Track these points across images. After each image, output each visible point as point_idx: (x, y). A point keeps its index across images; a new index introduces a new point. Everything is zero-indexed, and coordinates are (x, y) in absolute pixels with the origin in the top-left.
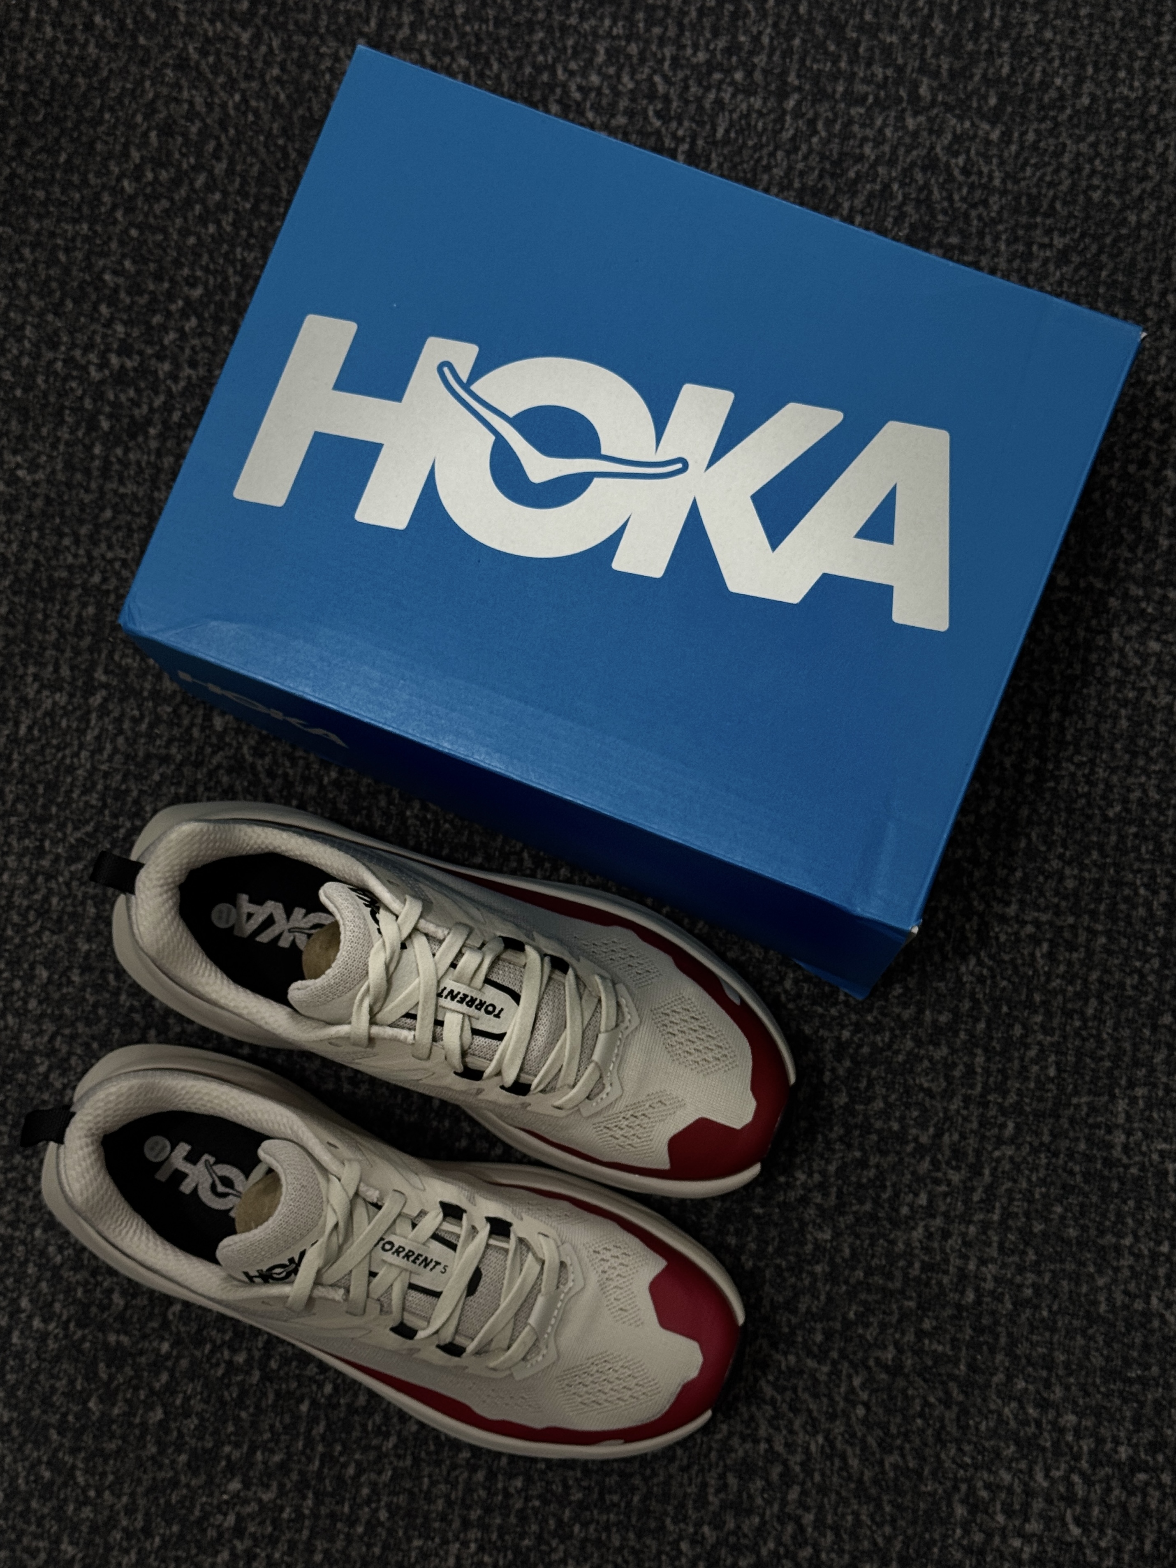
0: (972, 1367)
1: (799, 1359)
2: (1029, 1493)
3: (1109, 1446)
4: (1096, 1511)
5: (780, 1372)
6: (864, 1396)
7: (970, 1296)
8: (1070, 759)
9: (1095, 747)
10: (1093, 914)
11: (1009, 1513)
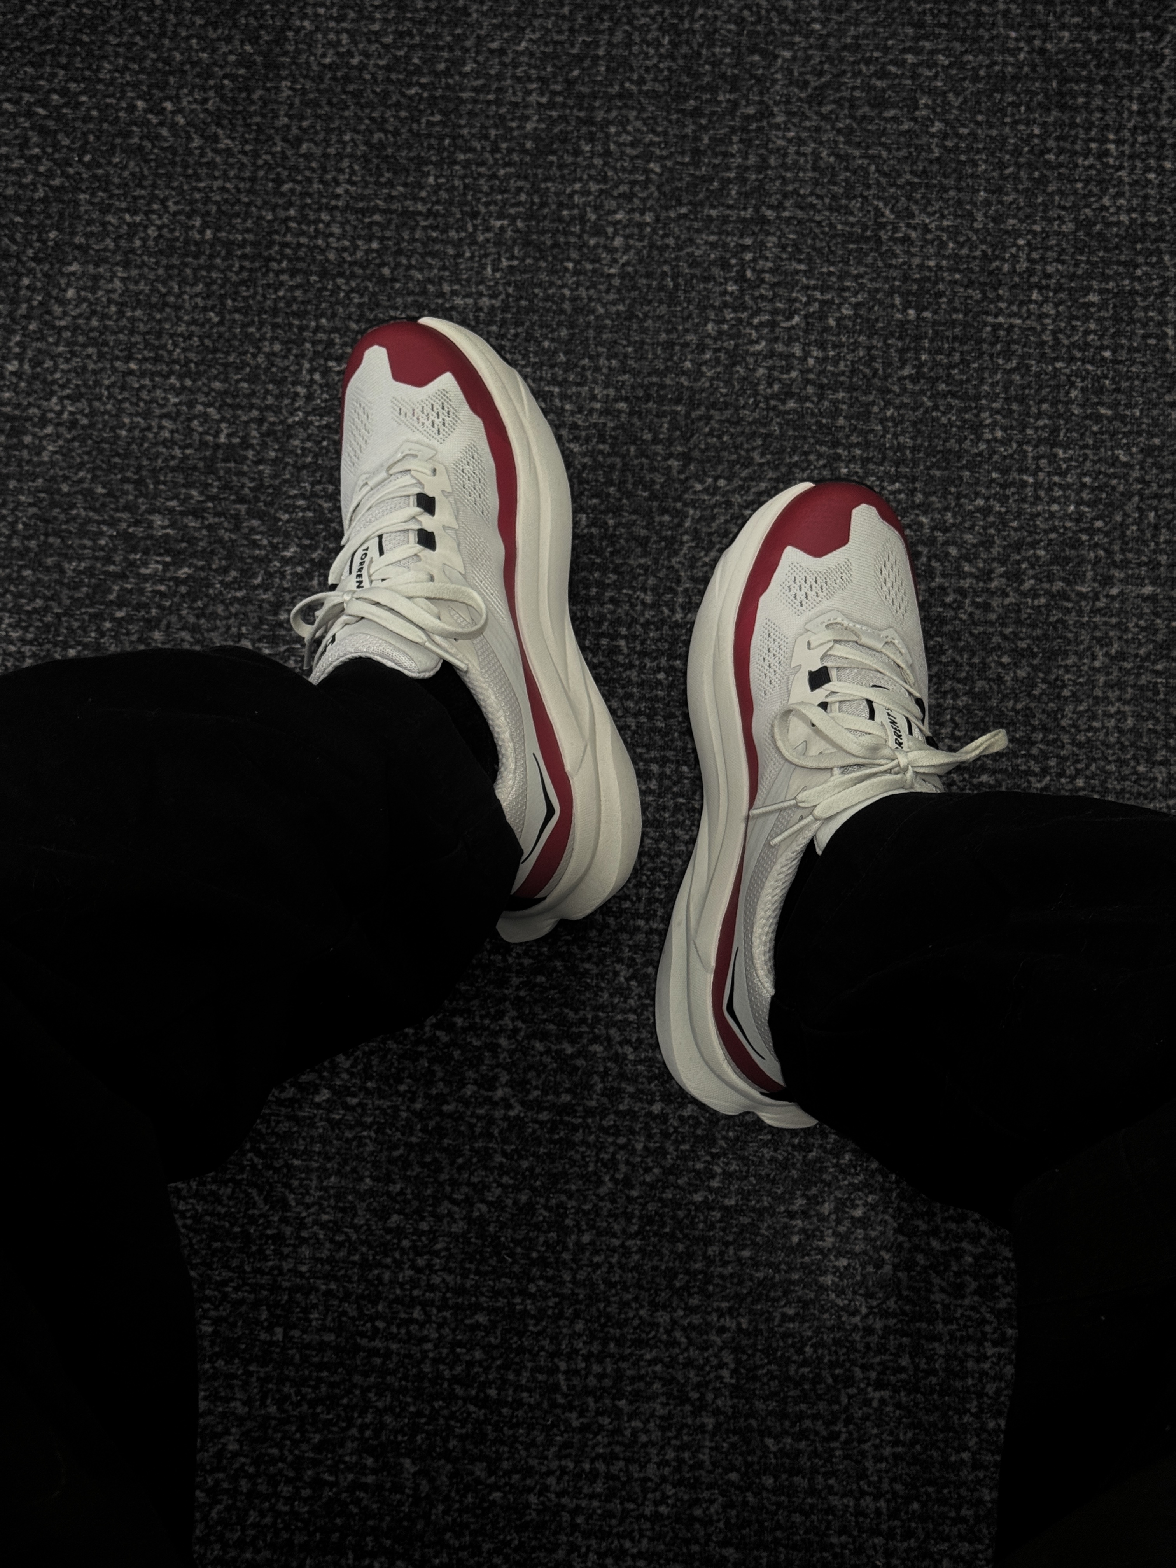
0: (678, 401)
1: (686, 533)
2: (772, 354)
3: (728, 298)
4: (780, 305)
5: (697, 546)
6: (710, 480)
7: (622, 405)
8: (170, 353)
9: (159, 336)
10: (302, 329)
11: (789, 368)
